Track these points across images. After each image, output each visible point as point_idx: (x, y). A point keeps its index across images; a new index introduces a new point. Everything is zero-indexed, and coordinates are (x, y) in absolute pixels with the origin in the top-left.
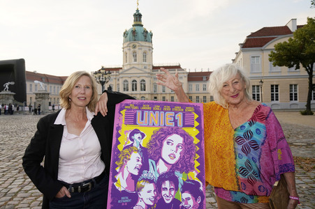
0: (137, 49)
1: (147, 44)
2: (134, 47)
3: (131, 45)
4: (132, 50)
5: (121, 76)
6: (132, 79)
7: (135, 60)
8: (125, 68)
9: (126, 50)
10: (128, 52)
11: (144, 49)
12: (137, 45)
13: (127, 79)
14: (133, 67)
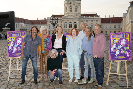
0: (72, 5)
1: (78, 2)
2: (71, 3)
3: (69, 2)
4: (69, 5)
5: (63, 20)
6: (69, 21)
7: (71, 11)
8: (66, 16)
9: (66, 5)
10: (67, 6)
11: (76, 5)
12: (72, 2)
13: (66, 21)
14: (70, 15)
